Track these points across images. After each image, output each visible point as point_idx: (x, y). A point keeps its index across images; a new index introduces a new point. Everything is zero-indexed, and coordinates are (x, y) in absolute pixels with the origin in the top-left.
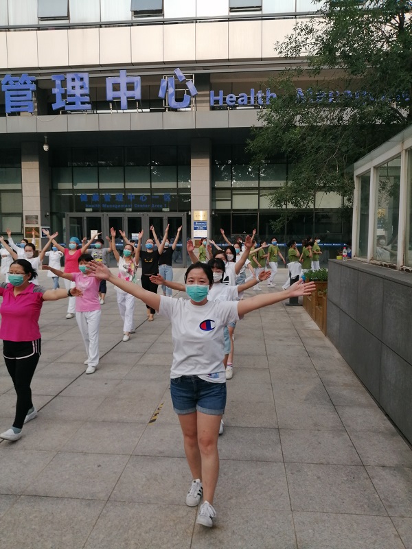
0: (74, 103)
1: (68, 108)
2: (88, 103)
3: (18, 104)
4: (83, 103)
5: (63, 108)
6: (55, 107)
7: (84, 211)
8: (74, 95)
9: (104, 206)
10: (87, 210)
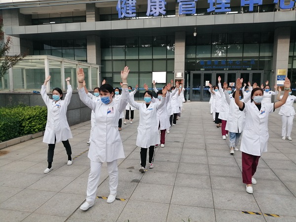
0: (220, 8)
1: (217, 11)
2: (229, 8)
3: (187, 9)
4: (226, 8)
5: (213, 11)
6: (209, 10)
7: (200, 70)
8: (221, 4)
9: (214, 67)
10: (201, 69)
